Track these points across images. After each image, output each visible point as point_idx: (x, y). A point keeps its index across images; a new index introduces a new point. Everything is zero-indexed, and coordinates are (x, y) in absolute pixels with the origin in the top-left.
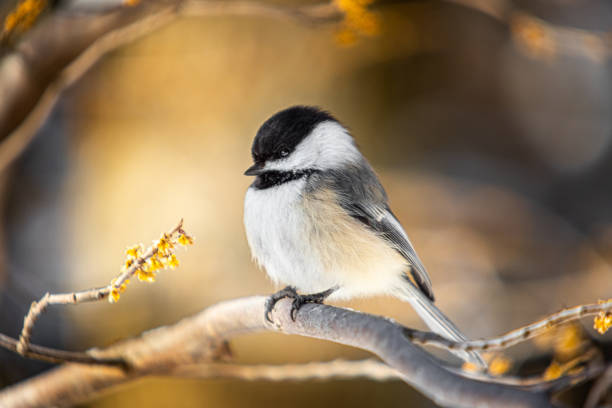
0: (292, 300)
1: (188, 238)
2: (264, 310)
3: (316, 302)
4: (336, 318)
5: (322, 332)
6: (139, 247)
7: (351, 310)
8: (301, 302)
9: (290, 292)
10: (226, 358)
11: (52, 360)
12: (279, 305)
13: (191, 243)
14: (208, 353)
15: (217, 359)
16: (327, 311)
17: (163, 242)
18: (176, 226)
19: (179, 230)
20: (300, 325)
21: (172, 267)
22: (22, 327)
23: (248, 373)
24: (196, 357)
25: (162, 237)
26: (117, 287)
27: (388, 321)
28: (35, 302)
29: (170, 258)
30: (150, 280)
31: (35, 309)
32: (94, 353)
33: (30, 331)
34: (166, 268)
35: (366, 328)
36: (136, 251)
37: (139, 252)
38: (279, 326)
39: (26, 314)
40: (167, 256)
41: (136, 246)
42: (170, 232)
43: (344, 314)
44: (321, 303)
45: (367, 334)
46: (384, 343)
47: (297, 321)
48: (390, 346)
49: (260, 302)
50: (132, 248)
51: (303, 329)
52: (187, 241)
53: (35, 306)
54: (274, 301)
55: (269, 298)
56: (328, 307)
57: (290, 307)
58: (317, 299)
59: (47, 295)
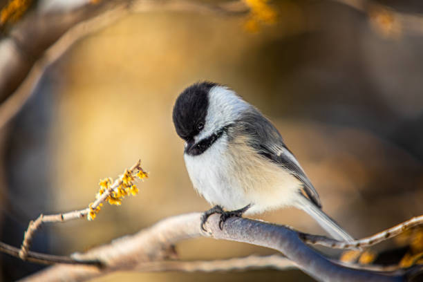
0: (220, 215)
1: (144, 173)
2: (200, 222)
3: (237, 216)
4: (252, 227)
5: (242, 237)
6: (109, 180)
7: (262, 221)
8: (227, 216)
9: (218, 209)
10: (173, 257)
11: (45, 262)
12: (210, 219)
13: (146, 176)
14: (160, 254)
15: (167, 258)
16: (244, 222)
17: (127, 176)
18: (135, 165)
19: (138, 167)
20: (226, 232)
21: (134, 194)
22: (23, 239)
23: (189, 267)
24: (151, 257)
25: (125, 172)
26: (93, 209)
27: (288, 228)
28: (32, 222)
29: (132, 188)
30: (118, 203)
31: (33, 226)
32: (77, 256)
33: (29, 242)
34: (129, 194)
35: (273, 234)
36: (106, 183)
37: (108, 184)
38: (211, 234)
39: (26, 230)
40: (130, 186)
41: (106, 179)
42: (131, 169)
43: (257, 224)
44: (240, 217)
45: (274, 238)
46: (286, 244)
47: (224, 229)
48: (290, 246)
49: (197, 217)
50: (103, 181)
51: (228, 236)
52: (144, 176)
53: (32, 224)
54: (207, 216)
55: (203, 214)
56: (246, 219)
57: (218, 220)
58: (237, 214)
59: (41, 216)
